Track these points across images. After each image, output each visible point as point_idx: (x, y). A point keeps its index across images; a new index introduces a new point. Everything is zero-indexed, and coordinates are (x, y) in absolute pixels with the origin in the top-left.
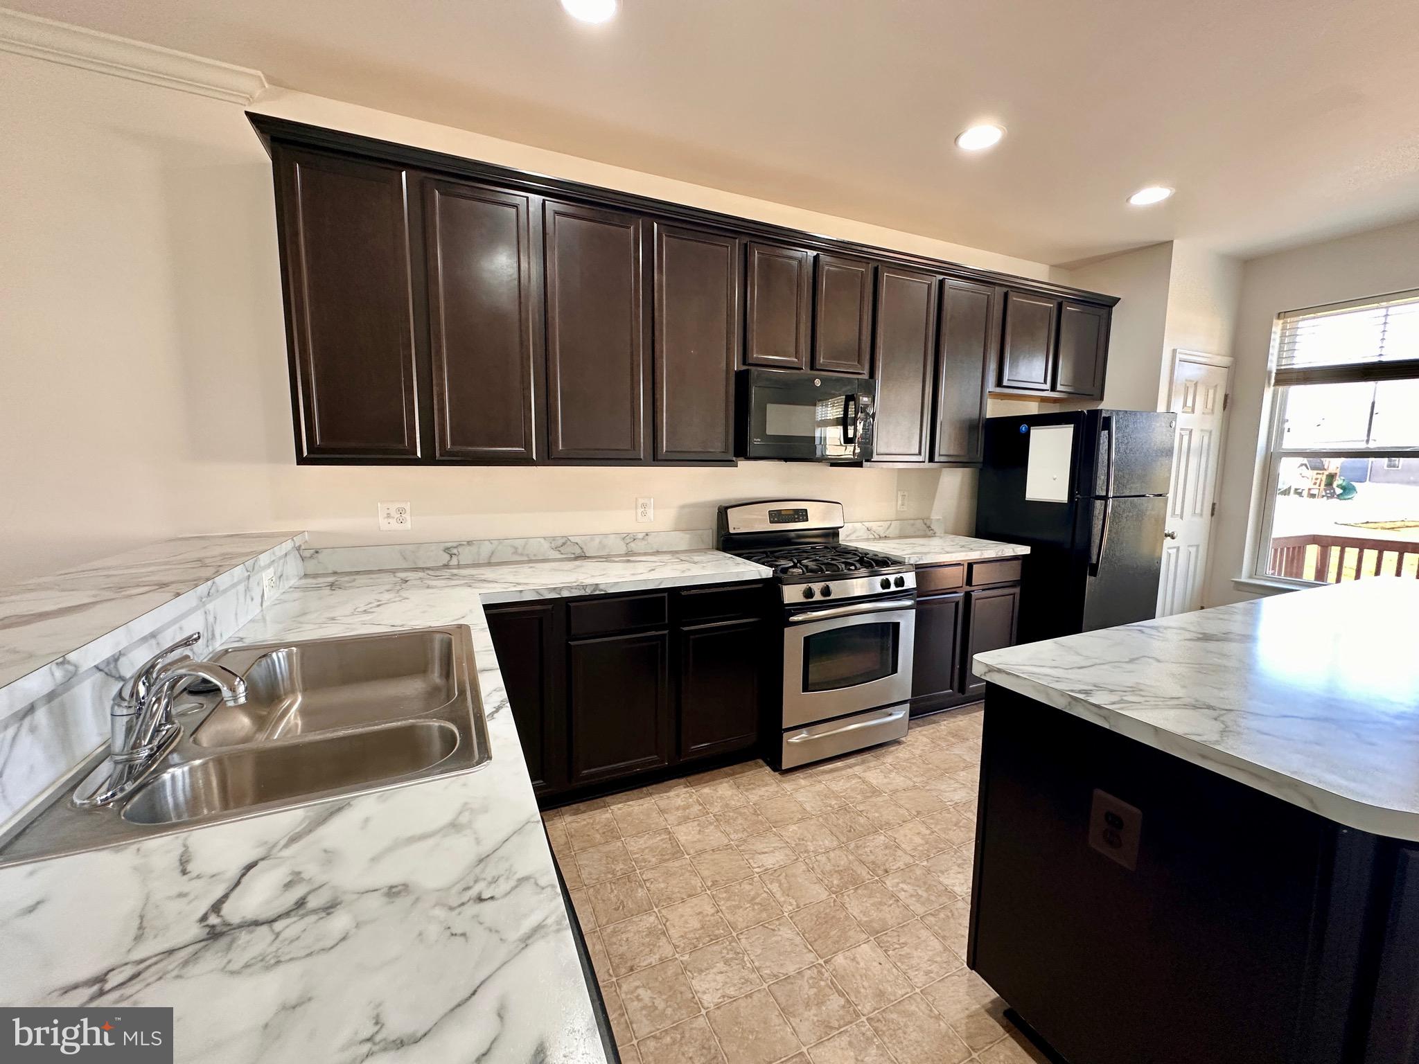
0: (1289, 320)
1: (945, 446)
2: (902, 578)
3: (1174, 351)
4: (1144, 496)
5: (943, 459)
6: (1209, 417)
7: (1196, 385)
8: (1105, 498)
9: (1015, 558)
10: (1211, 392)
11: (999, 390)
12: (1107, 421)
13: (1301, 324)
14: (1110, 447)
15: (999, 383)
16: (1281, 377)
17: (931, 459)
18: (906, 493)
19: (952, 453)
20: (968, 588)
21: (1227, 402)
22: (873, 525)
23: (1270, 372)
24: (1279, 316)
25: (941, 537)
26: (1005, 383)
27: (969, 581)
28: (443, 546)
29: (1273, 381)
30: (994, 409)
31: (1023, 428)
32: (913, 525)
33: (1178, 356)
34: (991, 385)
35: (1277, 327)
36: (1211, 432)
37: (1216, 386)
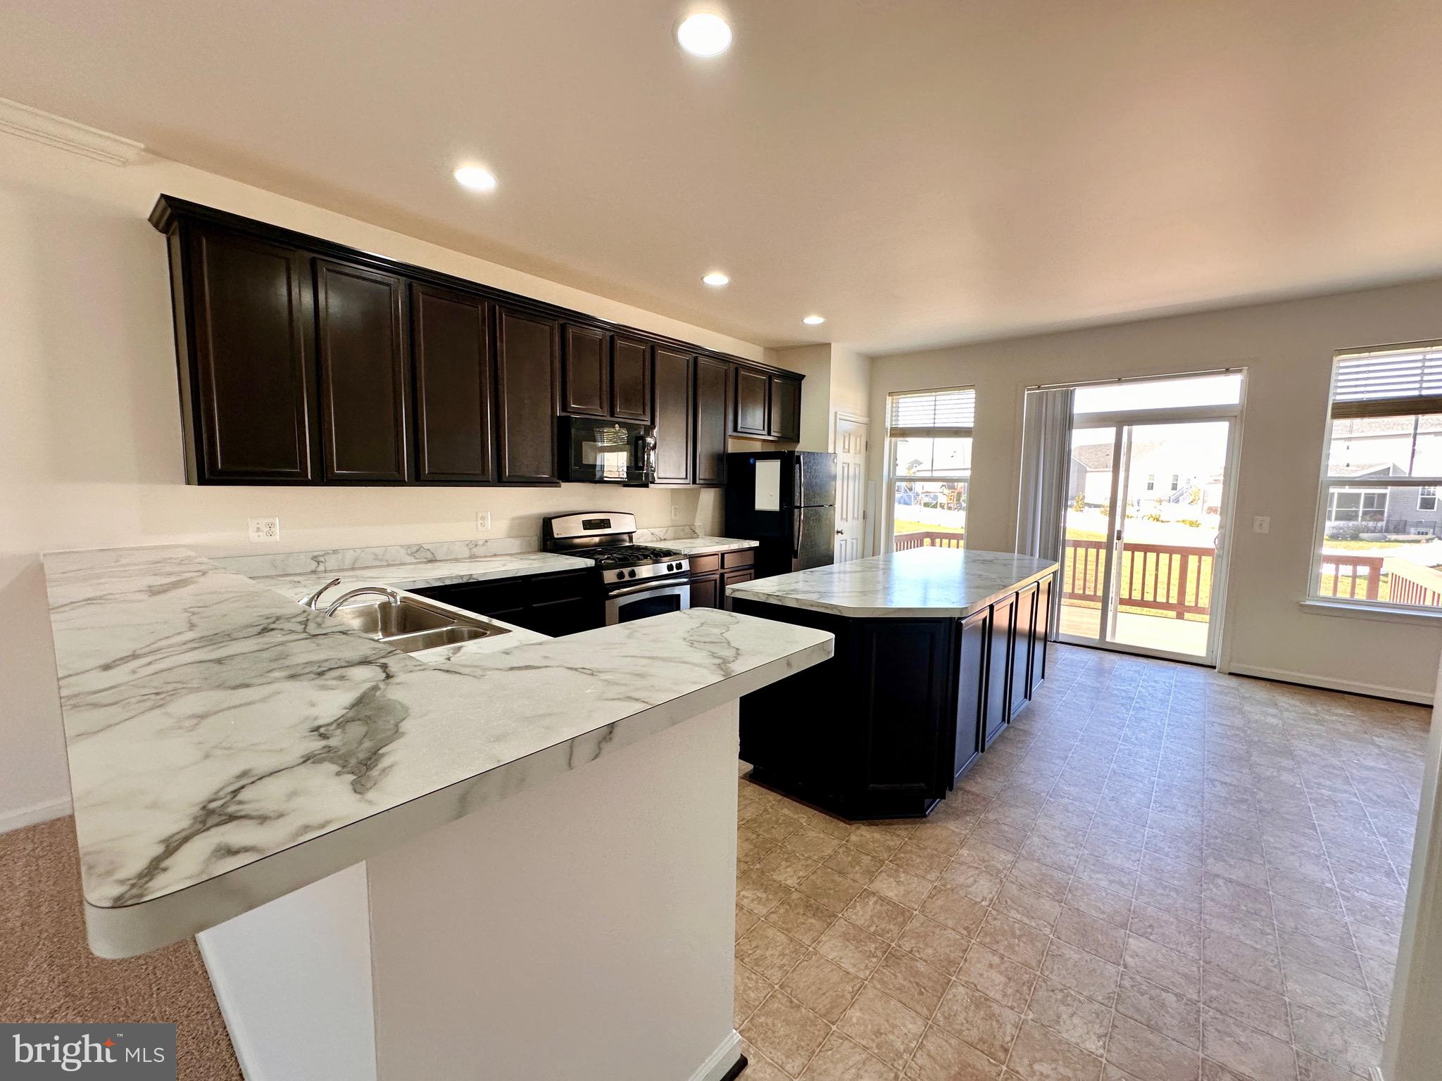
0: (894, 397)
1: (702, 473)
2: (680, 563)
3: (836, 413)
4: (823, 506)
5: (702, 482)
6: (858, 456)
7: (850, 434)
8: (800, 507)
9: (750, 549)
10: (858, 439)
11: (735, 434)
12: (799, 457)
13: (900, 401)
14: (801, 477)
15: (735, 429)
16: (893, 432)
17: (694, 482)
18: (677, 506)
19: (707, 477)
20: (723, 571)
21: (867, 446)
22: (656, 531)
23: (887, 429)
24: (890, 394)
25: (703, 539)
26: (739, 429)
27: (722, 567)
28: (311, 555)
29: (889, 434)
30: (733, 447)
31: (752, 461)
32: (683, 530)
33: (838, 417)
34: (730, 431)
35: (889, 400)
36: (860, 465)
37: (861, 436)
